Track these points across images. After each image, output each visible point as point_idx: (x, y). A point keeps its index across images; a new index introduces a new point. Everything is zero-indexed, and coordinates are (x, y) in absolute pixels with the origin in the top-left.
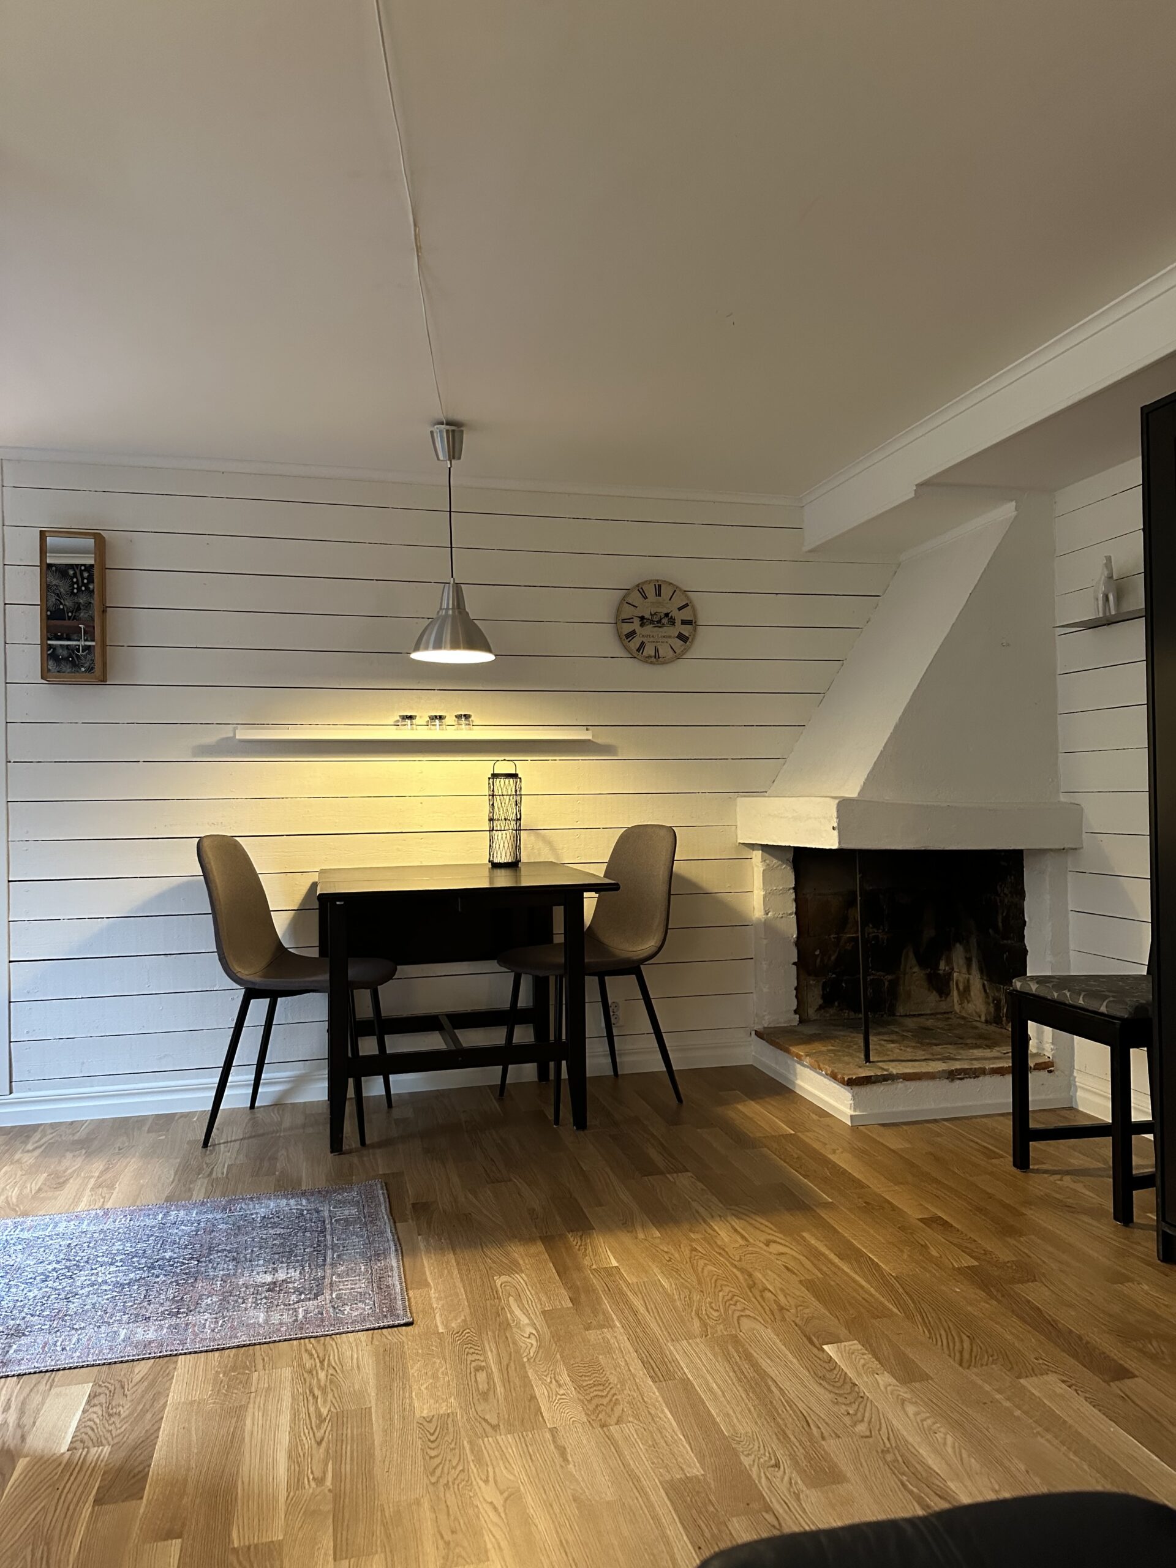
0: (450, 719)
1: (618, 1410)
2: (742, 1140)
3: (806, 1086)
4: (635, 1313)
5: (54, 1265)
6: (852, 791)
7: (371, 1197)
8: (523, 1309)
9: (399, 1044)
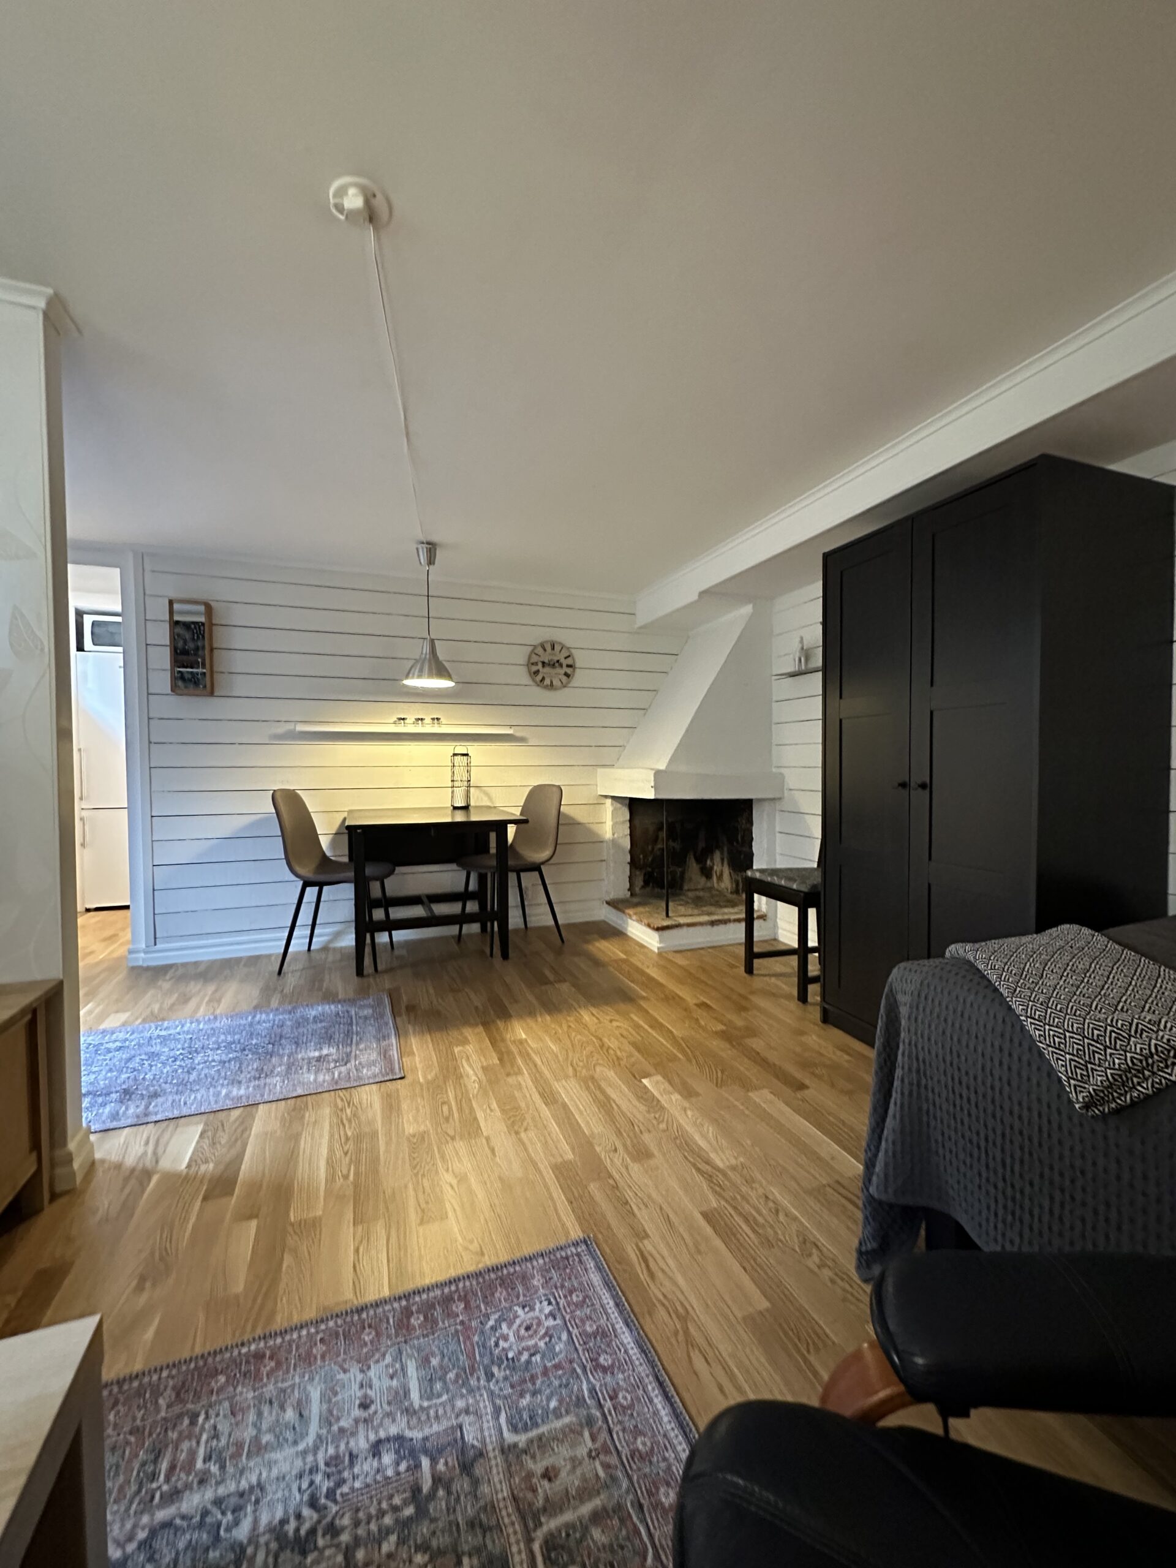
0: (428, 720)
1: (525, 1124)
2: (597, 963)
3: (634, 931)
4: (536, 1066)
5: (181, 1051)
6: (662, 766)
7: (380, 1003)
8: (471, 1066)
9: (397, 913)
